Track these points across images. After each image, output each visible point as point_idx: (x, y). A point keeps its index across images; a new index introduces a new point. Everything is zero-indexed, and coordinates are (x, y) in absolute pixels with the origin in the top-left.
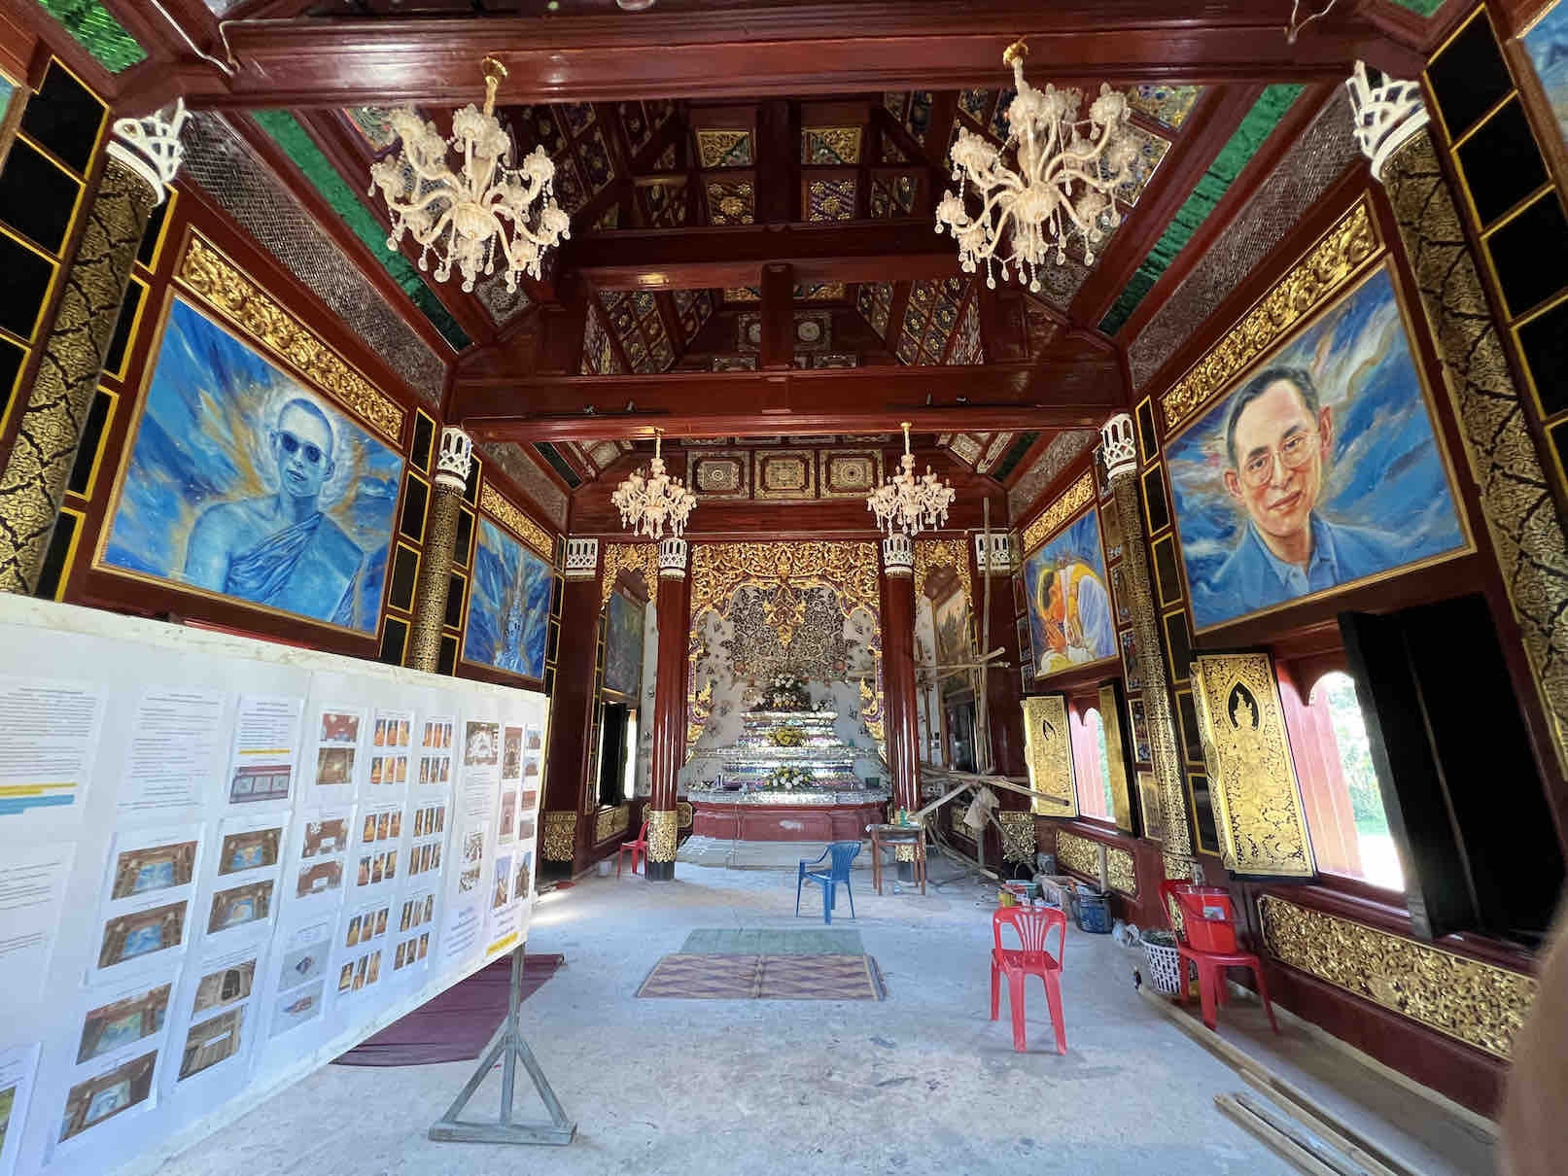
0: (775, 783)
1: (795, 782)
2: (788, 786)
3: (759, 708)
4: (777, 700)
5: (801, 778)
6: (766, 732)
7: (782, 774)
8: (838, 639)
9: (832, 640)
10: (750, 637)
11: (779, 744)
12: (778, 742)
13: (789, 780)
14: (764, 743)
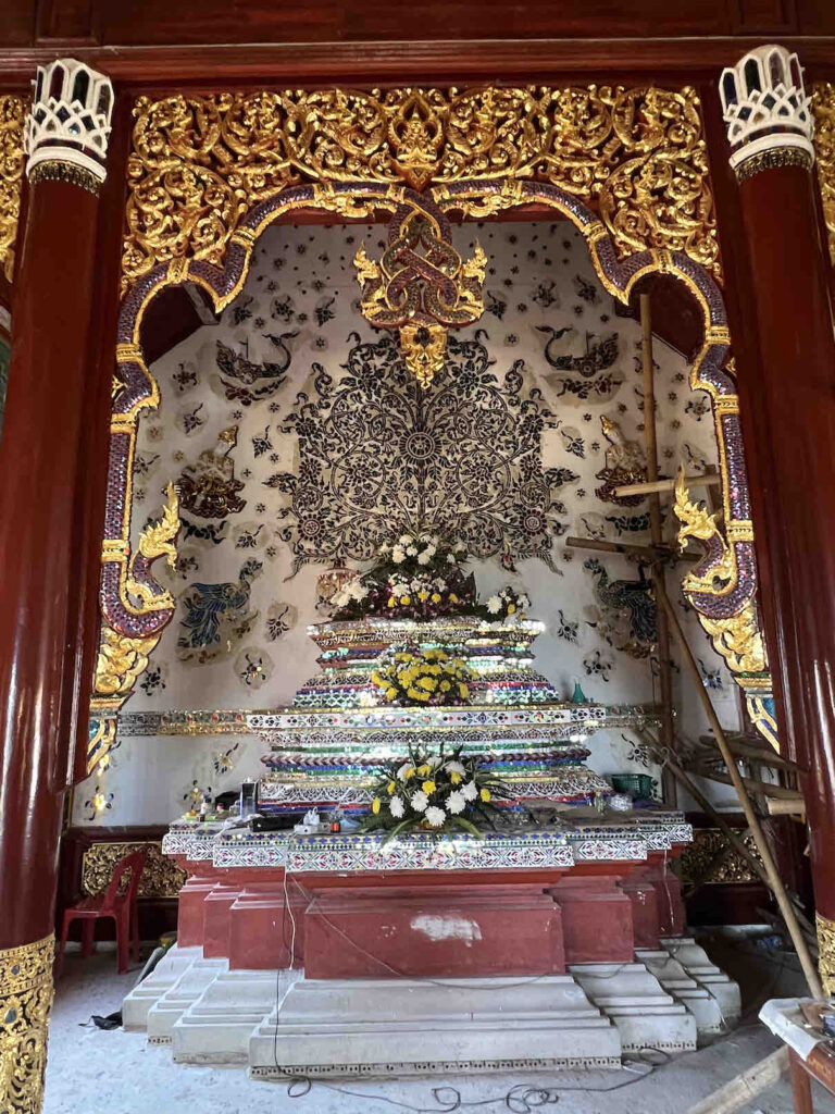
0: (397, 809)
1: (456, 803)
2: (436, 817)
3: (354, 611)
4: (399, 590)
5: (469, 792)
6: (371, 669)
7: (416, 783)
8: (531, 468)
9: (516, 470)
10: (333, 465)
11: (404, 699)
12: (402, 693)
13: (438, 800)
14: (366, 698)
